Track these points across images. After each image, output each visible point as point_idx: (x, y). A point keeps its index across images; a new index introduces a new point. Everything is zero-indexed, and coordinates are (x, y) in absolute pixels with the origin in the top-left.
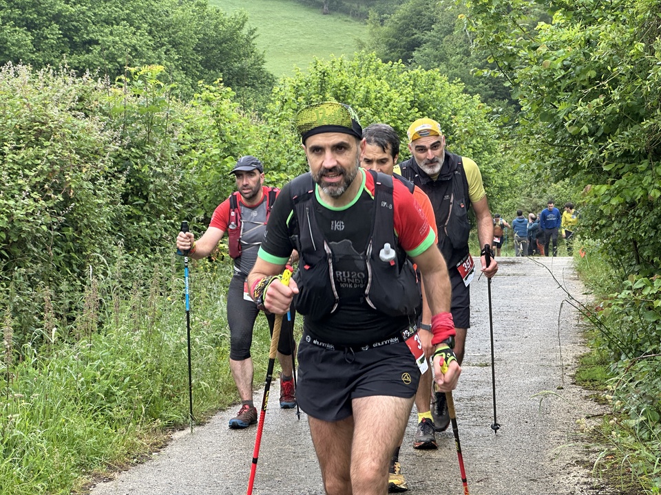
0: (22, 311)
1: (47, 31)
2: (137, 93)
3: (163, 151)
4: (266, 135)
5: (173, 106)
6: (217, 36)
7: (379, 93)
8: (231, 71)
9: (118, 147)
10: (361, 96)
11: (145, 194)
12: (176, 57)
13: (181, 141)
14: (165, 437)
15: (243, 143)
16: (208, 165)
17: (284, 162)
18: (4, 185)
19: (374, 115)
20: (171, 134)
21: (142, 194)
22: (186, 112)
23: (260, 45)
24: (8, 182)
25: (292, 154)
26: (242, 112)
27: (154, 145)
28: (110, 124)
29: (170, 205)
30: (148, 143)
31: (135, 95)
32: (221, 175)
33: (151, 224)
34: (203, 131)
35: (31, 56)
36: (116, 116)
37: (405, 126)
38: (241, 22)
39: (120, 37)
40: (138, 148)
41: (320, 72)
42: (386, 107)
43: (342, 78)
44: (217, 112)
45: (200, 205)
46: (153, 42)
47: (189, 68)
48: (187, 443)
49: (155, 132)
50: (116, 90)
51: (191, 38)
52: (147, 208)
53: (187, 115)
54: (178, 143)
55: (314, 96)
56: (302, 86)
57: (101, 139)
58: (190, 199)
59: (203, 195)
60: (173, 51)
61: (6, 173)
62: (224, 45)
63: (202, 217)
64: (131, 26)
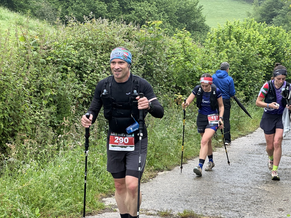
0: (100, 119)
1: (113, 4)
2: (150, 32)
3: (160, 57)
4: (203, 53)
5: (165, 38)
6: (185, 9)
7: (254, 36)
8: (190, 24)
9: (141, 54)
10: (246, 38)
11: (152, 74)
12: (167, 17)
13: (168, 53)
14: (155, 173)
15: (194, 55)
16: (179, 64)
17: (211, 64)
18: (96, 68)
19: (252, 46)
20: (164, 50)
21: (150, 74)
22: (170, 41)
23: (204, 13)
24: (97, 67)
25: (215, 61)
26: (194, 42)
27: (156, 54)
28: (139, 45)
29: (162, 80)
30: (154, 53)
31: (149, 33)
32: (184, 69)
33: (153, 87)
34: (177, 49)
35: (106, 14)
36: (141, 41)
37: (265, 51)
38: (196, 3)
39: (143, 7)
40: (150, 55)
41: (229, 26)
42: (257, 43)
43: (238, 29)
44: (183, 42)
45: (174, 81)
46: (158, 10)
47: (172, 22)
48: (164, 176)
49: (157, 49)
50: (142, 31)
51: (174, 9)
52: (152, 80)
53: (171, 42)
54: (166, 54)
55: (225, 37)
56: (221, 32)
57: (135, 51)
58: (170, 78)
59: (176, 76)
60: (166, 14)
61: (97, 63)
62: (188, 12)
63: (174, 86)
64: (148, 3)
